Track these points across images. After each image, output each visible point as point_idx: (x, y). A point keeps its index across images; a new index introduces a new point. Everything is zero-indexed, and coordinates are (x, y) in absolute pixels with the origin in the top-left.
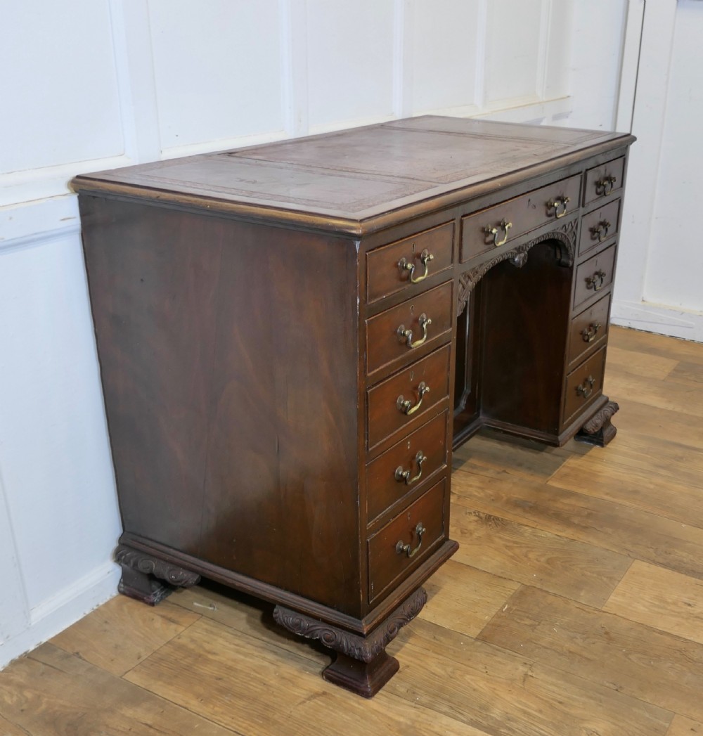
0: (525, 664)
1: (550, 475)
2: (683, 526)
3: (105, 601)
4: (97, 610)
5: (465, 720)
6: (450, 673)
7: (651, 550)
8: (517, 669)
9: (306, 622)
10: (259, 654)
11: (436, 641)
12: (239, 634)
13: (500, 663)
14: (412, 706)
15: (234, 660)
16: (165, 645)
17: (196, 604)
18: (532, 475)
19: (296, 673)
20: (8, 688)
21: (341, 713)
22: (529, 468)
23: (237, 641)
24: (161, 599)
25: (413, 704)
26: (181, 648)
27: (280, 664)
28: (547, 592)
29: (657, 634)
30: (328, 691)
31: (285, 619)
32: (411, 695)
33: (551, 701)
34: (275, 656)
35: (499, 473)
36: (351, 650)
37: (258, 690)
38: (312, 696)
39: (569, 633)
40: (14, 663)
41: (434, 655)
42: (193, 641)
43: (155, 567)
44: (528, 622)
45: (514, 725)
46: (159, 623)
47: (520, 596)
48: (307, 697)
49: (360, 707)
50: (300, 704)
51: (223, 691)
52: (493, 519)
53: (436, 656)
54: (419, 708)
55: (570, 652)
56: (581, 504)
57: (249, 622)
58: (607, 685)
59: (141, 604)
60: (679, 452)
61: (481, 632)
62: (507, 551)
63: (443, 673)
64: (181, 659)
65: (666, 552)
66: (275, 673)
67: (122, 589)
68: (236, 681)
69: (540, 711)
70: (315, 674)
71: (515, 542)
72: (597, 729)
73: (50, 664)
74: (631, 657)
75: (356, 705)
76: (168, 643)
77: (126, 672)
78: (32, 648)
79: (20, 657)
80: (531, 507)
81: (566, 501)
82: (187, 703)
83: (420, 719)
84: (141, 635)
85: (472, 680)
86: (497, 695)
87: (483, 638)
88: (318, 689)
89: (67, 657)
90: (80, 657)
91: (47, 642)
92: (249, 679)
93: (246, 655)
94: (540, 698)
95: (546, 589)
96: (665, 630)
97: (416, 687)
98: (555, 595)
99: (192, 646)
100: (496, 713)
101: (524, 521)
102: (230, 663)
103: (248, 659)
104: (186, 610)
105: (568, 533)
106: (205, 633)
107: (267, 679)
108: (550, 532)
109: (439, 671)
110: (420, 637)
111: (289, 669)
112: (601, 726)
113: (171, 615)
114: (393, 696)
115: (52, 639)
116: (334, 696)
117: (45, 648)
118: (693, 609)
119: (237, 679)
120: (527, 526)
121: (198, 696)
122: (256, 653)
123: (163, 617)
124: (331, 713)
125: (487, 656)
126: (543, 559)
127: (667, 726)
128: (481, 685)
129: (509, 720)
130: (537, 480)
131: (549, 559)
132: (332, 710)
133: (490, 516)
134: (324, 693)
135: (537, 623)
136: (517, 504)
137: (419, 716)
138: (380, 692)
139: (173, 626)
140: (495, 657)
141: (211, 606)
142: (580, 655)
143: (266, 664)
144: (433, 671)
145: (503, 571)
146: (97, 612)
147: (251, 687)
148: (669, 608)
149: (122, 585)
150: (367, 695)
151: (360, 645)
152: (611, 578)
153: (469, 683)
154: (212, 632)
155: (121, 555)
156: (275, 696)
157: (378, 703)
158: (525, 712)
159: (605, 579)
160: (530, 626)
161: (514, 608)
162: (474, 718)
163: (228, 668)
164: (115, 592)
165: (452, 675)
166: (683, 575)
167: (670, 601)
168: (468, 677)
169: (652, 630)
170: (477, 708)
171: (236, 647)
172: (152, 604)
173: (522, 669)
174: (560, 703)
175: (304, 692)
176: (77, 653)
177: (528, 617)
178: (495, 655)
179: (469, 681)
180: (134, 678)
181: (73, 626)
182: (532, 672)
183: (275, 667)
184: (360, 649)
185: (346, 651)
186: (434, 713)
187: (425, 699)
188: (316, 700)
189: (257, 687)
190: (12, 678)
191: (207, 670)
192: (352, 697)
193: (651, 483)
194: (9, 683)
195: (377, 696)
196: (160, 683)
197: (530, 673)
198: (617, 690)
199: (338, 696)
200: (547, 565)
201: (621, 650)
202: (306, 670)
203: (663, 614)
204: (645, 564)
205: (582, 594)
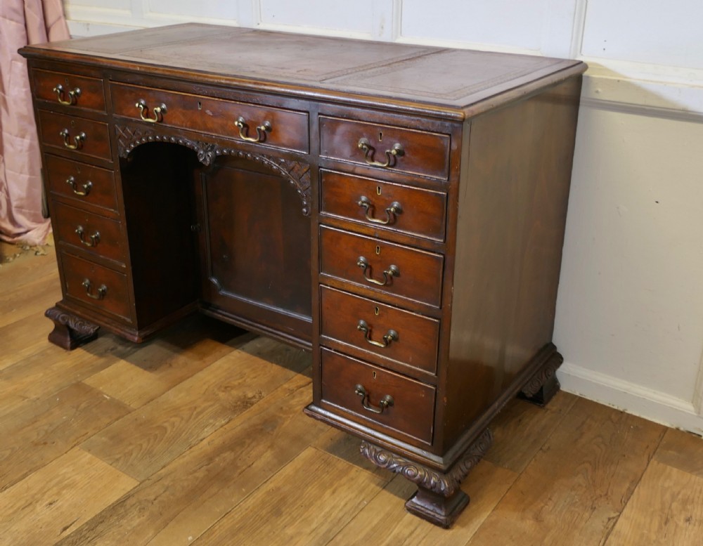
11: (89, 366)
25: (34, 354)
28: (118, 420)
29: (25, 472)
39: (58, 424)
44: (84, 405)
52: (246, 406)
61: (85, 384)
62: (188, 407)
71: (200, 413)
80: (261, 429)
81: (268, 454)
85: (38, 376)
87: (78, 384)
95: (120, 420)
96: (27, 478)
98: (109, 424)
101: (236, 422)
108: (210, 436)
118: (44, 504)
120: (227, 423)
126: (166, 424)
131: (165, 428)
133: (252, 404)
135: (80, 410)
148: (55, 489)
152: (117, 460)
159: (119, 456)
160: (78, 406)
161: (104, 401)
167: (64, 492)
168: (41, 375)
177: (89, 406)
178: (56, 387)
187: (34, 358)
203: (47, 483)
204: (129, 488)
205: (103, 438)
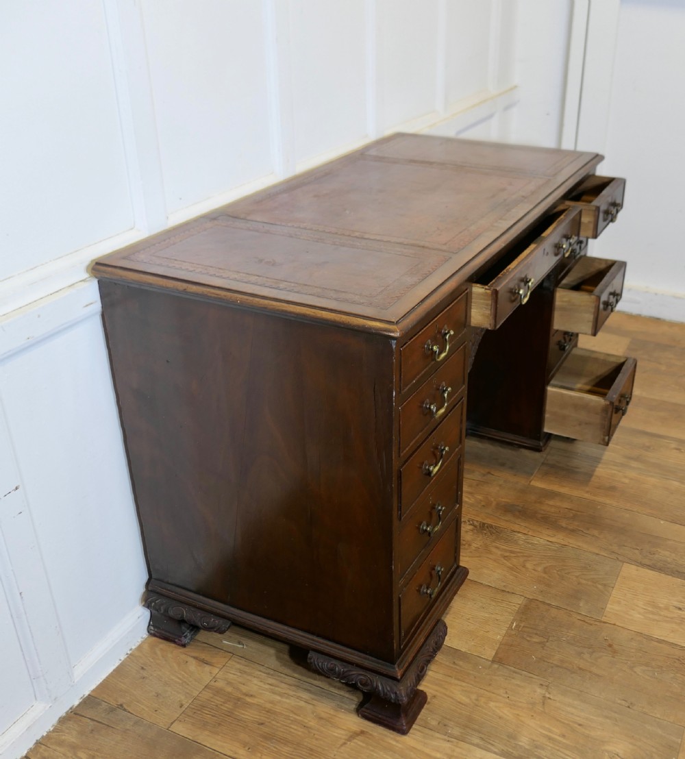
0: (542, 685)
1: (532, 474)
2: (662, 522)
3: (138, 644)
4: (131, 654)
5: (496, 750)
6: (474, 701)
7: (637, 551)
8: (535, 692)
9: (340, 668)
10: (294, 693)
11: (455, 666)
12: (272, 672)
13: (517, 685)
14: (445, 740)
15: (271, 702)
16: (203, 689)
17: (224, 642)
18: (515, 475)
19: (332, 712)
20: (62, 750)
21: (381, 753)
22: (511, 468)
23: (271, 681)
24: (191, 639)
25: (446, 737)
26: (218, 692)
27: (315, 702)
28: (549, 605)
29: (656, 643)
30: (365, 730)
31: (320, 664)
32: (442, 727)
33: (571, 723)
34: (309, 694)
35: (484, 475)
36: (387, 695)
37: (300, 733)
38: (351, 737)
39: (576, 648)
40: (62, 721)
41: (456, 682)
42: (229, 683)
43: (186, 613)
44: (536, 639)
45: (542, 753)
46: (193, 666)
47: (526, 611)
48: (347, 737)
49: (400, 746)
50: (341, 746)
51: (268, 737)
52: (487, 527)
53: (459, 683)
54: (452, 742)
55: (580, 669)
56: (566, 505)
57: (278, 658)
58: (619, 702)
59: (173, 645)
60: (645, 441)
61: (496, 654)
62: (505, 561)
63: (467, 701)
64: (221, 705)
65: (650, 553)
66: (313, 713)
67: (152, 632)
68: (278, 725)
69: (564, 736)
70: (349, 711)
71: (511, 552)
72: (617, 750)
73: (96, 719)
74: (636, 669)
75: (394, 743)
76: (206, 686)
77: (172, 723)
78: (76, 703)
79: (67, 713)
80: (520, 512)
81: (551, 503)
82: (236, 753)
83: (455, 754)
84: (178, 680)
85: (496, 707)
86: (522, 721)
87: (498, 660)
88: (355, 728)
89: (112, 710)
90: (125, 710)
91: (89, 695)
92: (289, 721)
93: (281, 695)
94: (560, 721)
95: (549, 602)
96: (662, 638)
97: (446, 718)
98: (558, 608)
99: (229, 689)
100: (524, 741)
101: (516, 528)
102: (268, 706)
103: (284, 700)
104: (217, 650)
105: (559, 538)
106: (239, 674)
107: (306, 721)
108: (543, 538)
109: (465, 699)
110: (441, 663)
111: (325, 708)
112: (620, 747)
113: (203, 656)
114: (427, 731)
115: (94, 691)
116: (371, 735)
117: (90, 701)
119: (278, 722)
120: (519, 532)
121: (245, 745)
122: (291, 693)
123: (195, 658)
124: (372, 753)
125: (506, 679)
126: (540, 569)
127: (679, 742)
128: (506, 712)
129: (536, 747)
130: (521, 481)
131: (545, 568)
132: (373, 751)
133: (484, 524)
134: (362, 732)
135: (546, 640)
136: (508, 509)
137: (454, 751)
138: (414, 726)
139: (207, 668)
140: (513, 680)
141: (239, 643)
142: (590, 672)
143: (302, 704)
144: (459, 700)
145: (504, 584)
146: (131, 657)
147: (293, 731)
148: (662, 613)
149: (152, 628)
150: (404, 732)
151: (395, 689)
152: (605, 585)
153: (494, 711)
154: (245, 672)
155: (151, 603)
156: (317, 739)
157: (412, 738)
158: (550, 739)
159: (600, 586)
160: (539, 643)
161: (522, 625)
162: (505, 748)
163: (268, 712)
164: (145, 634)
165: (477, 702)
166: (670, 577)
167: (661, 605)
168: (492, 704)
169: (650, 638)
170: (506, 738)
171: (271, 687)
172: (184, 646)
173: (539, 691)
174: (580, 725)
175: (343, 732)
176: (121, 705)
177: (536, 634)
178: (513, 678)
179: (494, 708)
180: (181, 729)
181: (111, 675)
182: (549, 693)
183: (311, 707)
184: (396, 693)
185: (382, 695)
186: (466, 746)
187: (456, 731)
188: (355, 741)
189: (299, 731)
190: (63, 737)
191: (249, 715)
192: (389, 734)
193: (625, 477)
194: (61, 743)
195: (411, 731)
196: (207, 733)
197: (548, 695)
198: (629, 707)
199: (375, 734)
200: (544, 575)
201: (626, 664)
202: (341, 708)
203: (658, 621)
204: (634, 567)
205: (581, 605)
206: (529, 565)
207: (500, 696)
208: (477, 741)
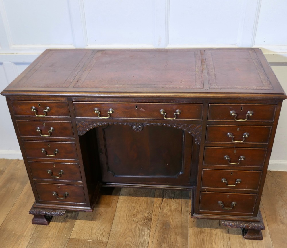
11: (65, 229)
14: (32, 233)
25: (33, 233)
47: (99, 243)
49: (29, 223)
61: (74, 238)
62: (128, 231)
71: (135, 231)
80: (166, 228)
85: (47, 243)
87: (70, 240)
97: (40, 232)
101: (153, 229)
105: (152, 245)
108: (149, 240)
114: (35, 228)
120: (150, 231)
126: (127, 242)
128: (45, 246)
130: (190, 225)
133: (151, 219)
136: (165, 224)
138: (36, 225)
153: (45, 243)
157: (31, 226)
161: (91, 243)
165: (48, 238)
168: (48, 242)
178: (61, 246)
186: (30, 238)
187: (35, 235)
195: (34, 225)
206: (128, 239)
207: (52, 244)
208: (31, 241)
